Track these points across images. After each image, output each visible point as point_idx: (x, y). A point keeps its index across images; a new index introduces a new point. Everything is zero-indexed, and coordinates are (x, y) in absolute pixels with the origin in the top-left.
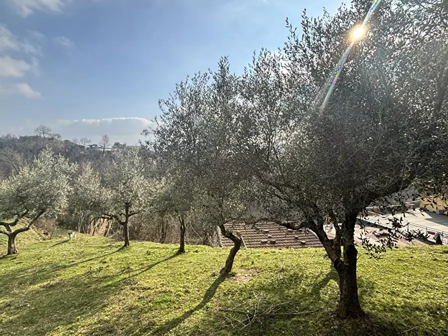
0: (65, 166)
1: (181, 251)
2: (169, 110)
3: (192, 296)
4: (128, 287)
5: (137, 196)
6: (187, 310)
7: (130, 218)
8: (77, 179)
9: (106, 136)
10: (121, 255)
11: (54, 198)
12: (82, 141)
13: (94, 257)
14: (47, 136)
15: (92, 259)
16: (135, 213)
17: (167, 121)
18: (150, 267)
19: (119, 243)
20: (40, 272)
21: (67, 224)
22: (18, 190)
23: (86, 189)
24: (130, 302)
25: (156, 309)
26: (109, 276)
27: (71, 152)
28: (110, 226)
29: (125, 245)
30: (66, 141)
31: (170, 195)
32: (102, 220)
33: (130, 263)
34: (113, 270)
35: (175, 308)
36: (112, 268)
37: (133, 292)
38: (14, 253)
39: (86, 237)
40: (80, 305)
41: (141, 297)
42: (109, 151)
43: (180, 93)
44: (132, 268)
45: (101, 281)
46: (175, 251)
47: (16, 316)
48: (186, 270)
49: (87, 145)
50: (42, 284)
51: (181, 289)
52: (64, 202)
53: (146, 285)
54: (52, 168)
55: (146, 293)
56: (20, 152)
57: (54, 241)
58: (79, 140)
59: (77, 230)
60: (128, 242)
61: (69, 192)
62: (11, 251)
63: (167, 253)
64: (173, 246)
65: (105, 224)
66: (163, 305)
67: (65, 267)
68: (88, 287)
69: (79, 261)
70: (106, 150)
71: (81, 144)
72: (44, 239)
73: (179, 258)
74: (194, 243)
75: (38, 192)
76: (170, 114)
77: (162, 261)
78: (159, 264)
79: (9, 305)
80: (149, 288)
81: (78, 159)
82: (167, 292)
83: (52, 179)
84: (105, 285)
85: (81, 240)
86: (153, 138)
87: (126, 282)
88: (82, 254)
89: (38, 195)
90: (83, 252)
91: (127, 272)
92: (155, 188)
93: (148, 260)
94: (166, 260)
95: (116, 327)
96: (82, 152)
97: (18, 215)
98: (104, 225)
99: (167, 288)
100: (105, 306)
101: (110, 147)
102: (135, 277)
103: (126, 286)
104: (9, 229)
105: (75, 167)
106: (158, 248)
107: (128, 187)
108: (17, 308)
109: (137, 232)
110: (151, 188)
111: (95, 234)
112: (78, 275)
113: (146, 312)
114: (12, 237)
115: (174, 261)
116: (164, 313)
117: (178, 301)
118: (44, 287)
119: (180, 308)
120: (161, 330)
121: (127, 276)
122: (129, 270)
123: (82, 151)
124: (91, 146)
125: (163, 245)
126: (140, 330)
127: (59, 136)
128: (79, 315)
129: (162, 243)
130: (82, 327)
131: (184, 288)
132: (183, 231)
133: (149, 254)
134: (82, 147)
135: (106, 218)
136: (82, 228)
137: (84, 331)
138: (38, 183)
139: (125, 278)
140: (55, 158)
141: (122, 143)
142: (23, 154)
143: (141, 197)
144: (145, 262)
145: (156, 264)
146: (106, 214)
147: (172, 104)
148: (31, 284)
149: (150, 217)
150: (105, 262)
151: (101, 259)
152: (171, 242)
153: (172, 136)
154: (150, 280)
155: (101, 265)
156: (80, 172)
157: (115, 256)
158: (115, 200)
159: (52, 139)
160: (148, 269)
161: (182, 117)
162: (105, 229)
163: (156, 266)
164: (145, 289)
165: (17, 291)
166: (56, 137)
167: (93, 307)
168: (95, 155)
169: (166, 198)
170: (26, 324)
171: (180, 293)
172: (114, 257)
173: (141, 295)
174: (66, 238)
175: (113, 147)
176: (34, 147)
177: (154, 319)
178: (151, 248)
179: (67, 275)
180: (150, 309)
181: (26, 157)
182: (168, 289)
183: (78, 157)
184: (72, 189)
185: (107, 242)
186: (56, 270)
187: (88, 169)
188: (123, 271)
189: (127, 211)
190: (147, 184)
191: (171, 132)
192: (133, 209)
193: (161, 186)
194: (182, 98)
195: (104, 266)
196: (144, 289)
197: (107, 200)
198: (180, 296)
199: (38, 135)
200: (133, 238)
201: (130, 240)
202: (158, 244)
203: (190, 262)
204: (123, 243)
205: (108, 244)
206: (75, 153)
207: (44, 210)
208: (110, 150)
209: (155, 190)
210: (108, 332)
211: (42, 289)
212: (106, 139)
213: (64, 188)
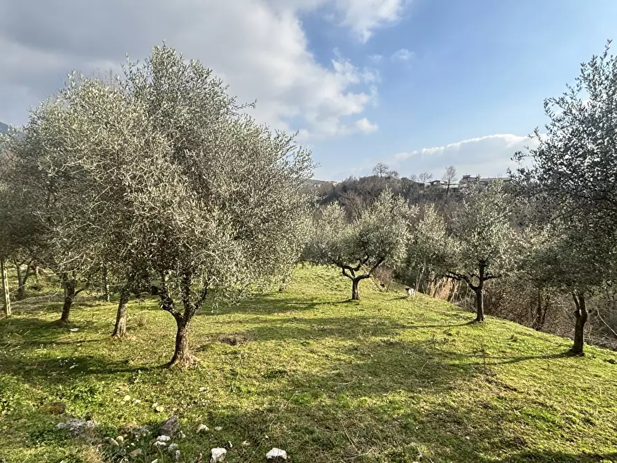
0: (405, 209)
1: (576, 351)
2: (565, 113)
3: (600, 432)
4: (482, 377)
5: (498, 252)
6: (587, 451)
7: (484, 282)
8: (418, 225)
9: (451, 168)
10: (474, 332)
11: (393, 245)
12: (421, 176)
13: (436, 324)
14: (384, 175)
15: (433, 326)
16: (494, 277)
17: (559, 133)
18: (518, 360)
19: (468, 314)
20: (379, 324)
21: (405, 279)
22: (361, 236)
23: (428, 238)
24: (484, 396)
25: (528, 424)
26: (455, 354)
27: (410, 191)
28: (456, 290)
29: (478, 319)
30: (404, 179)
31: (556, 255)
32: (445, 279)
33: (485, 345)
34: (460, 347)
35: (563, 436)
36: (458, 344)
37: (490, 385)
38: (357, 299)
39: (425, 297)
40: (422, 376)
41: (503, 398)
42: (454, 189)
43: (591, 77)
44: (488, 352)
45: (446, 356)
46: (562, 348)
47: (361, 362)
48: (587, 385)
49: (427, 183)
50: (382, 338)
51: (577, 413)
52: (402, 252)
53: (509, 383)
54: (391, 212)
55: (509, 394)
56: (360, 194)
57: (392, 295)
58: (418, 176)
59: (414, 288)
60: (482, 317)
61: (408, 240)
62: (355, 297)
63: (547, 347)
64: (560, 340)
65: (449, 286)
66: (539, 423)
67: (404, 327)
68: (430, 358)
69: (420, 324)
70: (451, 187)
71: (421, 182)
72: (381, 291)
73: (571, 361)
74: (603, 346)
75: (378, 238)
76: (567, 119)
77: (538, 357)
78: (532, 361)
79: (356, 349)
80: (515, 390)
81: (415, 201)
82: (547, 407)
83: (391, 224)
84: (451, 363)
85: (421, 299)
86: (531, 164)
87: (479, 369)
88: (421, 317)
89: (378, 242)
90: (423, 315)
91: (481, 357)
92: (529, 242)
93: (512, 348)
94: (544, 357)
95: (465, 421)
96: (421, 192)
97: (361, 261)
98: (448, 286)
99: (547, 400)
100: (451, 388)
101: (457, 182)
102: (493, 366)
103: (478, 374)
104: (353, 274)
105: (415, 210)
106: (530, 335)
107: (484, 238)
108: (363, 355)
109: (495, 305)
110: (521, 242)
111: (436, 297)
112: (418, 341)
113: (510, 421)
114: (356, 281)
115: (561, 364)
116: (541, 436)
117: (569, 428)
118: (384, 342)
119: (573, 441)
120: (535, 458)
121: (481, 361)
122: (484, 355)
123: (421, 189)
124: (432, 183)
125: (540, 333)
126: (501, 442)
127: (396, 174)
128: (421, 387)
129: (537, 330)
130: (424, 401)
131: (581, 412)
132: (581, 320)
133: (515, 341)
134: (422, 185)
135: (451, 277)
136: (420, 286)
137: (427, 407)
138: (378, 228)
139: (478, 364)
140: (395, 199)
141: (473, 176)
142: (362, 196)
143: (504, 254)
144: (508, 350)
145: (527, 358)
146: (452, 273)
147: (570, 101)
148: (373, 334)
149: (519, 286)
150: (450, 335)
151: (445, 329)
152: (554, 333)
153: (567, 157)
154: (518, 378)
155: (445, 336)
156: (421, 217)
157: (463, 330)
158: (465, 255)
159: (389, 178)
160: (512, 362)
161: (592, 121)
162: (448, 292)
163: (528, 361)
164: (508, 388)
165: (362, 339)
166: (393, 175)
167: (436, 384)
168: (438, 195)
169: (549, 259)
170: (371, 373)
171: (574, 418)
172: (461, 331)
173: (502, 394)
174: (403, 294)
175: (460, 182)
176: (372, 190)
177: (525, 437)
178: (519, 333)
179: (406, 336)
180: (517, 419)
181: (365, 200)
182: (549, 403)
183: (416, 199)
184: (412, 237)
185: (453, 310)
186: (395, 328)
187: (431, 213)
188: (474, 352)
189: (482, 272)
190: (514, 235)
191: (567, 148)
192: (490, 270)
193: (539, 240)
194: (592, 84)
195: (451, 338)
196: (507, 387)
197: (453, 254)
198: (574, 423)
199: (376, 174)
200: (489, 312)
201: (486, 313)
202: (531, 329)
203: (596, 376)
204: (474, 316)
205: (454, 313)
206: (413, 194)
207: (383, 259)
208: (457, 186)
209: (529, 245)
210: (455, 422)
211: (382, 344)
212: (451, 172)
213: (403, 235)
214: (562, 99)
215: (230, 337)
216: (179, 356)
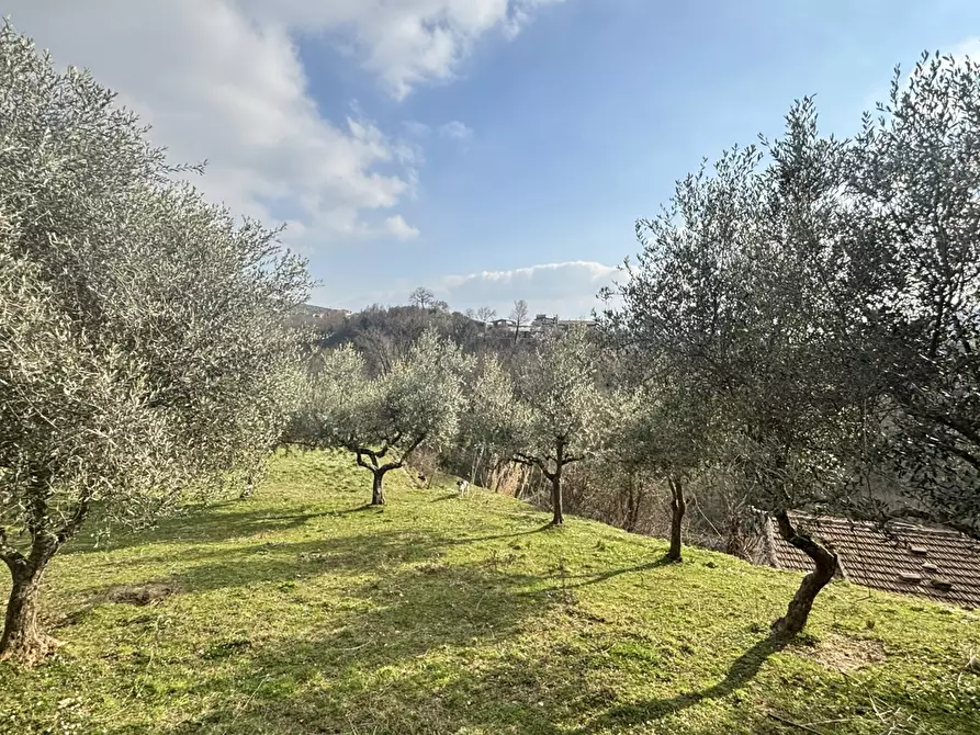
0: (457, 360)
1: (673, 556)
2: (658, 241)
3: (699, 661)
4: (561, 607)
5: (580, 424)
6: (685, 691)
7: (563, 467)
8: (475, 384)
9: (521, 302)
10: (548, 540)
11: (439, 416)
12: (480, 312)
13: (498, 533)
14: (427, 306)
15: (495, 537)
16: (575, 460)
17: (653, 266)
18: (605, 576)
19: (543, 515)
20: (415, 542)
21: (456, 466)
22: (389, 399)
23: (489, 404)
24: (565, 636)
25: (618, 668)
26: (524, 576)
27: (464, 332)
28: (526, 480)
29: (555, 522)
30: (456, 314)
31: (650, 427)
32: (511, 464)
33: (564, 560)
34: (533, 566)
35: (658, 676)
36: (529, 561)
37: (570, 619)
38: (380, 503)
39: (485, 493)
40: (478, 618)
41: (587, 634)
42: (526, 333)
43: (686, 200)
44: (569, 569)
45: (512, 582)
46: (658, 553)
47: (384, 608)
48: (684, 601)
49: (489, 322)
50: (419, 565)
51: (674, 641)
52: (452, 425)
53: (596, 612)
54: (436, 363)
55: (596, 628)
56: (388, 334)
57: (437, 492)
58: (476, 312)
59: (469, 480)
60: (561, 517)
61: (461, 406)
62: (377, 500)
63: (641, 554)
64: (655, 542)
65: (518, 474)
66: (632, 663)
67: (452, 542)
68: (490, 588)
69: (475, 535)
70: (520, 329)
71: (480, 320)
72: (419, 487)
73: (667, 570)
74: (701, 546)
75: (416, 403)
76: (661, 249)
77: (630, 570)
78: (623, 575)
79: (376, 587)
80: (603, 621)
81: (471, 348)
82: (641, 638)
83: (436, 382)
84: (519, 591)
85: (478, 497)
86: (620, 304)
87: (558, 596)
88: (478, 525)
89: (415, 409)
90: (480, 520)
91: (559, 577)
92: (618, 411)
93: (600, 561)
94: (637, 569)
95: (538, 678)
96: (481, 335)
97: (388, 440)
98: (516, 474)
99: (641, 629)
100: (518, 631)
101: (529, 324)
102: (574, 590)
103: (555, 604)
104: (375, 462)
105: (470, 362)
106: (621, 539)
107: (562, 404)
108: (386, 595)
109: (578, 499)
110: (608, 411)
111: (499, 491)
112: (473, 562)
113: (596, 668)
114: (379, 474)
115: (657, 576)
116: (634, 681)
117: (665, 664)
118: (421, 570)
119: (669, 680)
120: (626, 714)
121: (559, 584)
122: (564, 575)
123: (480, 331)
124: (496, 323)
125: (631, 536)
126: (584, 700)
127: (445, 306)
128: (475, 635)
129: (629, 531)
130: (481, 657)
131: (679, 638)
132: (679, 513)
133: (602, 549)
134: (482, 325)
135: (520, 461)
136: (477, 476)
137: (483, 667)
138: (416, 389)
139: (555, 588)
140: (442, 344)
141: (550, 316)
142: (392, 336)
143: (587, 426)
144: (594, 564)
145: (617, 573)
146: (522, 455)
147: (664, 226)
148: (404, 559)
149: (606, 471)
150: (518, 548)
151: (511, 540)
152: (648, 533)
153: (661, 299)
154: (603, 602)
155: (511, 551)
156: (479, 371)
157: (536, 540)
158: (539, 429)
159: (435, 311)
160: (599, 580)
161: (686, 255)
162: (516, 483)
163: (618, 576)
164: (594, 619)
165: (386, 568)
167: (497, 627)
168: (504, 341)
169: (641, 433)
170: (398, 625)
171: (671, 648)
172: (533, 541)
173: (586, 630)
174: (452, 490)
175: (533, 323)
176: (409, 327)
177: (614, 687)
178: (606, 537)
179: (456, 557)
180: (604, 664)
181: (397, 343)
182: (643, 632)
183: (473, 344)
184: (467, 401)
185: (522, 510)
186: (439, 545)
187: (493, 365)
188: (551, 572)
189: (560, 453)
190: (599, 400)
191: (661, 289)
192: (571, 449)
193: (630, 407)
194: (688, 209)
195: (518, 554)
196: (592, 618)
197: (523, 428)
198: (671, 655)
199: (415, 304)
200: (569, 510)
201: (564, 511)
202: (621, 531)
203: (695, 586)
204: (550, 517)
205: (523, 514)
206: (469, 337)
207: (423, 436)
208: (528, 329)
209: (618, 414)
210: (524, 682)
211: (419, 573)
212: (521, 308)
213: (453, 400)
214: (656, 223)
215: (136, 590)
216: (13, 643)
